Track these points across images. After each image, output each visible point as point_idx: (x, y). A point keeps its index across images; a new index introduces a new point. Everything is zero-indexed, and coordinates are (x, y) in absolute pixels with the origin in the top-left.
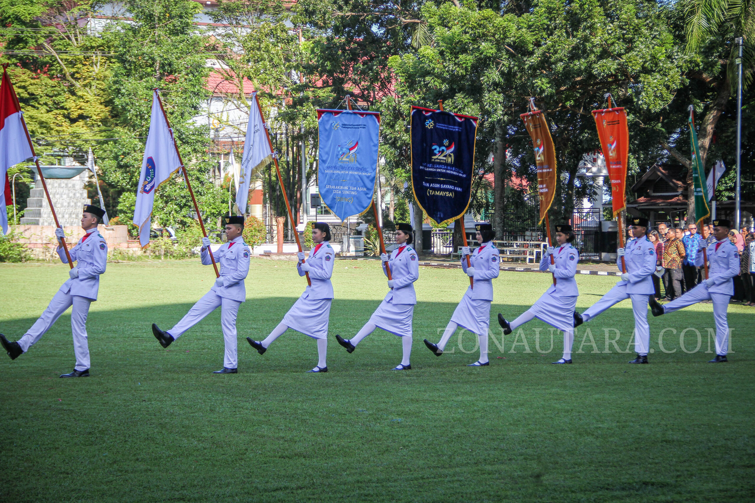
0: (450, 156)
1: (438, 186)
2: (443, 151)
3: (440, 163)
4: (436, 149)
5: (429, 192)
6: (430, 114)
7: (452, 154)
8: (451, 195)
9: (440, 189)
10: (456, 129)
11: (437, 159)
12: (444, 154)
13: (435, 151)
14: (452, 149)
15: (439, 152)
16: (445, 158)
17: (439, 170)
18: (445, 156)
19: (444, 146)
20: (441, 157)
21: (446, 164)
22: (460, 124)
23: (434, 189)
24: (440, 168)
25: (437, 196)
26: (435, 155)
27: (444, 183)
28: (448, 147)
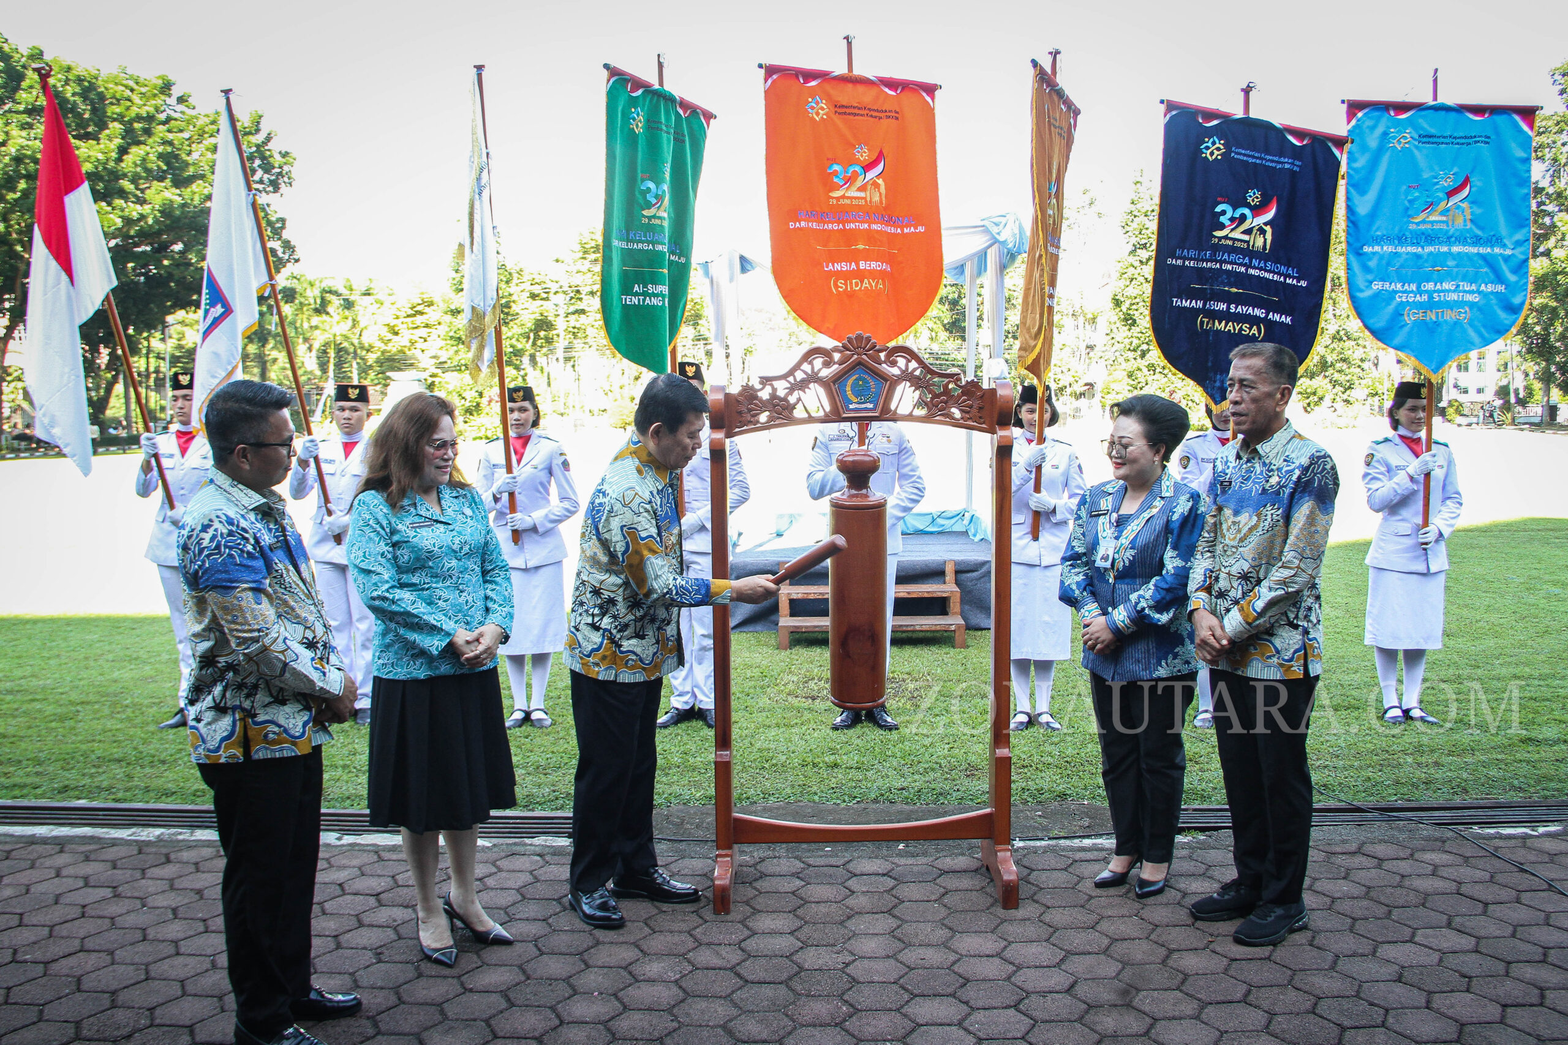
0: (1262, 232)
1: (1222, 306)
2: (1243, 218)
3: (1232, 250)
4: (1224, 213)
5: (1202, 322)
6: (1215, 122)
7: (1268, 229)
8: (1254, 331)
9: (1227, 316)
10: (1287, 164)
11: (1226, 237)
12: (1246, 226)
13: (1222, 219)
14: (1270, 215)
15: (1232, 220)
16: (1246, 237)
17: (1229, 267)
18: (1248, 232)
19: (1248, 206)
20: (1236, 235)
21: (1250, 253)
22: (1296, 153)
23: (1214, 315)
24: (1231, 263)
25: (1218, 332)
26: (1222, 227)
27: (1238, 300)
28: (1257, 210)
